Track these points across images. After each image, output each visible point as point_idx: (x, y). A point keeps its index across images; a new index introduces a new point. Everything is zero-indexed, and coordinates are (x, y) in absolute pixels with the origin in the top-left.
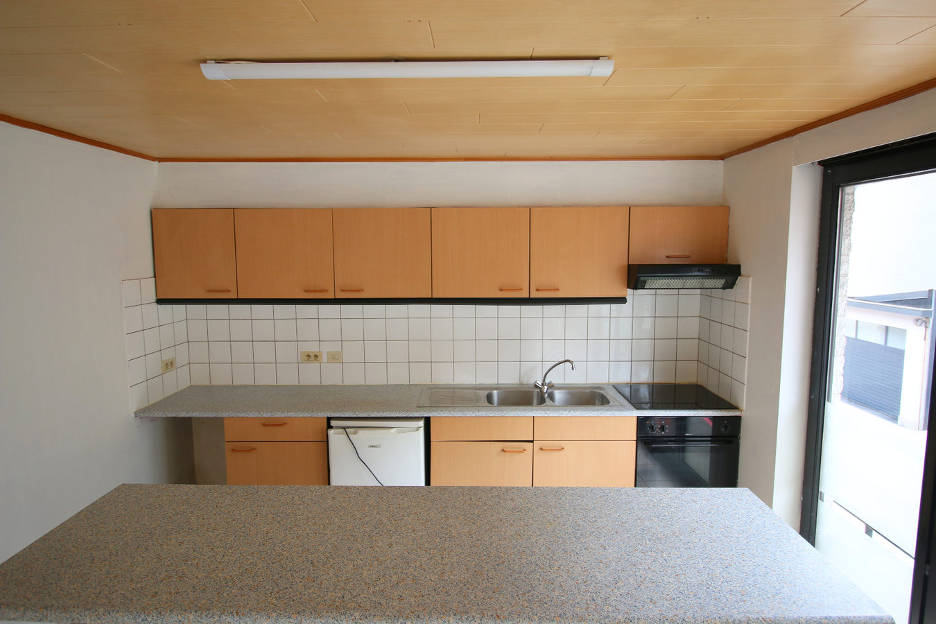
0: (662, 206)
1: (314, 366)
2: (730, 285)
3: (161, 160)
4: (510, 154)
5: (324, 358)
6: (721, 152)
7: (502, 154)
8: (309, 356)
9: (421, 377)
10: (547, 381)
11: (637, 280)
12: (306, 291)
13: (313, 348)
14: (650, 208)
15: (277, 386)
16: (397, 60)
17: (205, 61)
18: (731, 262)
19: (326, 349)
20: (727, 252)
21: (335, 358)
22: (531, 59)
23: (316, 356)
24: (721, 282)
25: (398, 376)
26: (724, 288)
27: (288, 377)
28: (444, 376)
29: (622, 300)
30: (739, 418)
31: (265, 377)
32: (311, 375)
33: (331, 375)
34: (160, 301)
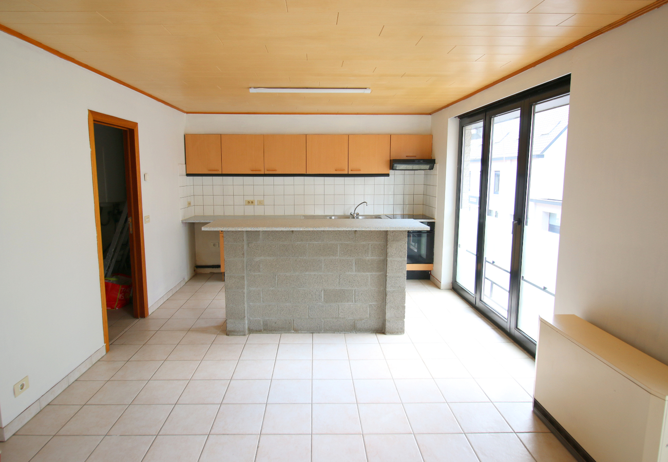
0: (404, 134)
1: (251, 207)
2: (431, 168)
3: (187, 113)
4: (340, 112)
5: (256, 203)
6: (430, 112)
7: (337, 112)
8: (249, 202)
9: (300, 212)
10: (356, 212)
11: (393, 166)
12: (252, 170)
13: (250, 199)
14: (399, 135)
15: (234, 216)
16: (307, 88)
17: (251, 88)
18: (433, 158)
19: (256, 199)
20: (431, 154)
21: (261, 203)
22: (347, 88)
23: (252, 202)
24: (427, 167)
25: (289, 212)
26: (430, 169)
27: (239, 211)
28: (310, 212)
29: (388, 175)
30: (434, 223)
31: (229, 212)
32: (250, 211)
33: (259, 211)
34: (188, 175)
